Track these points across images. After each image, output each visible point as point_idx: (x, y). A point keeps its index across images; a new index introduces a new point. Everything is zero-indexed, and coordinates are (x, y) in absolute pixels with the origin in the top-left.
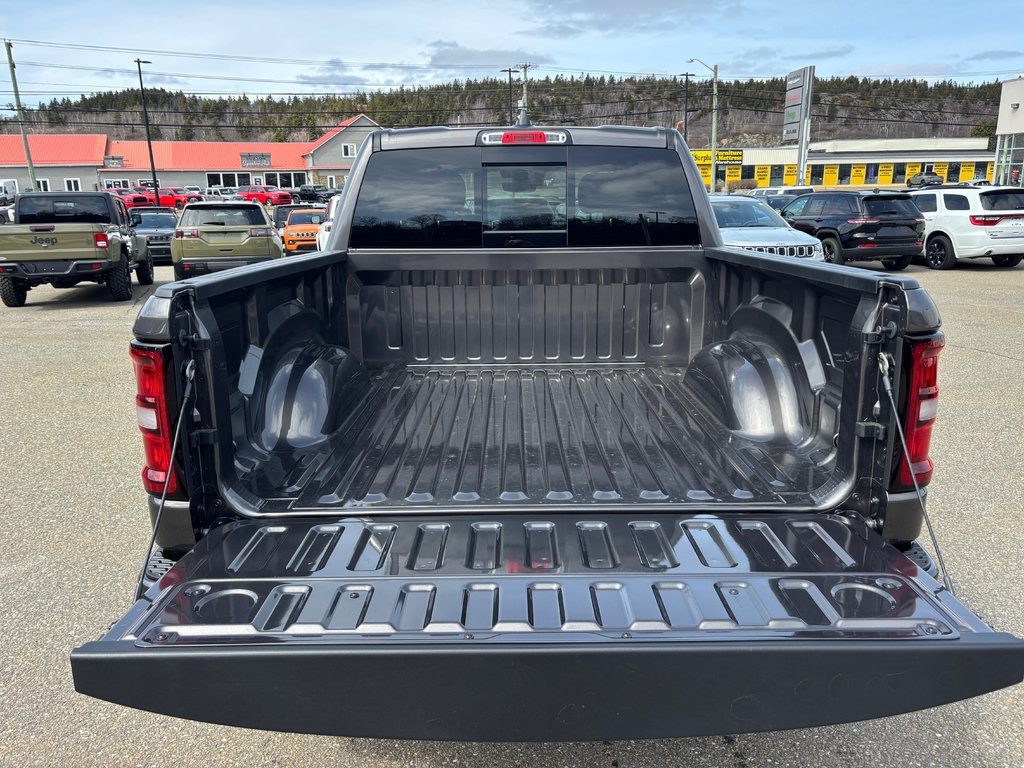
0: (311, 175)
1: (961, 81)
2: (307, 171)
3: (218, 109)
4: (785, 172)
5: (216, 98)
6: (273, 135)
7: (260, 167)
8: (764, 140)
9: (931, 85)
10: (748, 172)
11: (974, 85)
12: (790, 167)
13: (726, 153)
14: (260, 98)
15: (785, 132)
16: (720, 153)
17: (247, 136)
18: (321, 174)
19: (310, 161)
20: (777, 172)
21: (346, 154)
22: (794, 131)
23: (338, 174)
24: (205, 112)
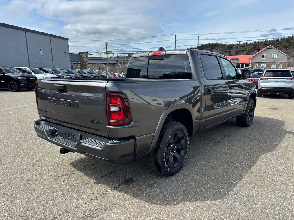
0: (250, 64)
2: (250, 63)
3: (231, 47)
5: (231, 44)
6: (246, 53)
7: (235, 62)
14: (244, 43)
17: (238, 54)
18: (253, 64)
19: (251, 60)
21: (263, 58)
23: (259, 64)
24: (227, 48)
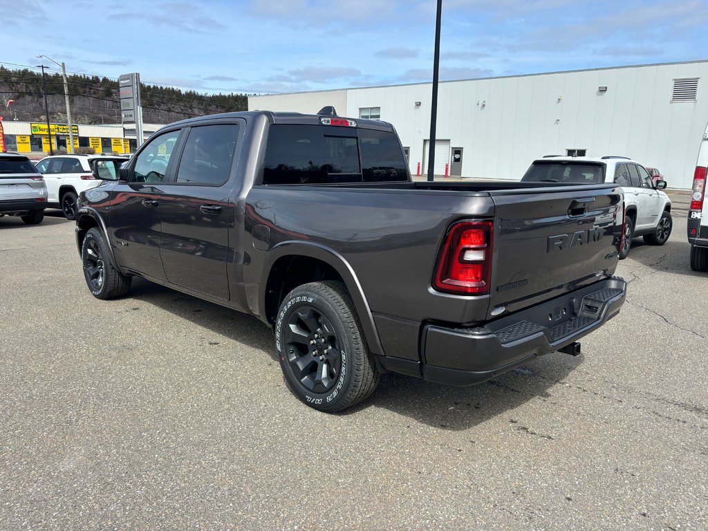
1: (201, 92)
4: (112, 143)
8: (76, 119)
9: (183, 92)
10: (84, 142)
11: (208, 95)
12: (116, 139)
13: (65, 127)
15: (123, 116)
16: (60, 127)
20: (106, 143)
22: (131, 116)
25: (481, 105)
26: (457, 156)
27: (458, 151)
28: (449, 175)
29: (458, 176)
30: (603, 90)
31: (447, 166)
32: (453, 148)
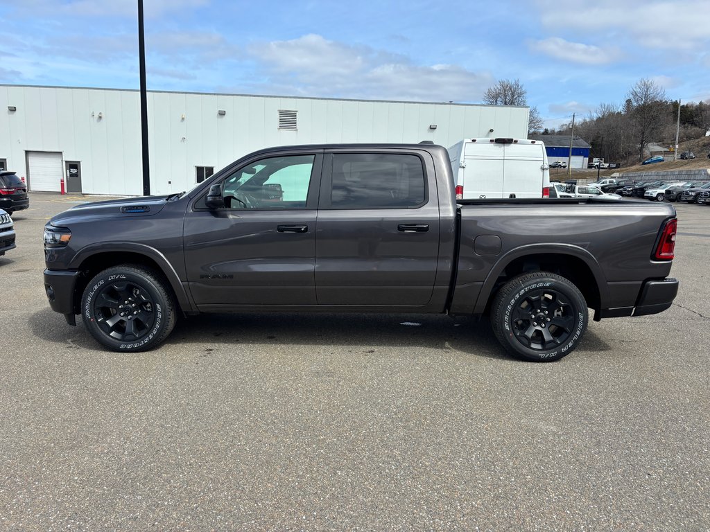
25: (96, 115)
26: (74, 171)
27: (74, 166)
28: (66, 191)
29: (79, 193)
30: (222, 114)
31: (62, 181)
32: (66, 162)
